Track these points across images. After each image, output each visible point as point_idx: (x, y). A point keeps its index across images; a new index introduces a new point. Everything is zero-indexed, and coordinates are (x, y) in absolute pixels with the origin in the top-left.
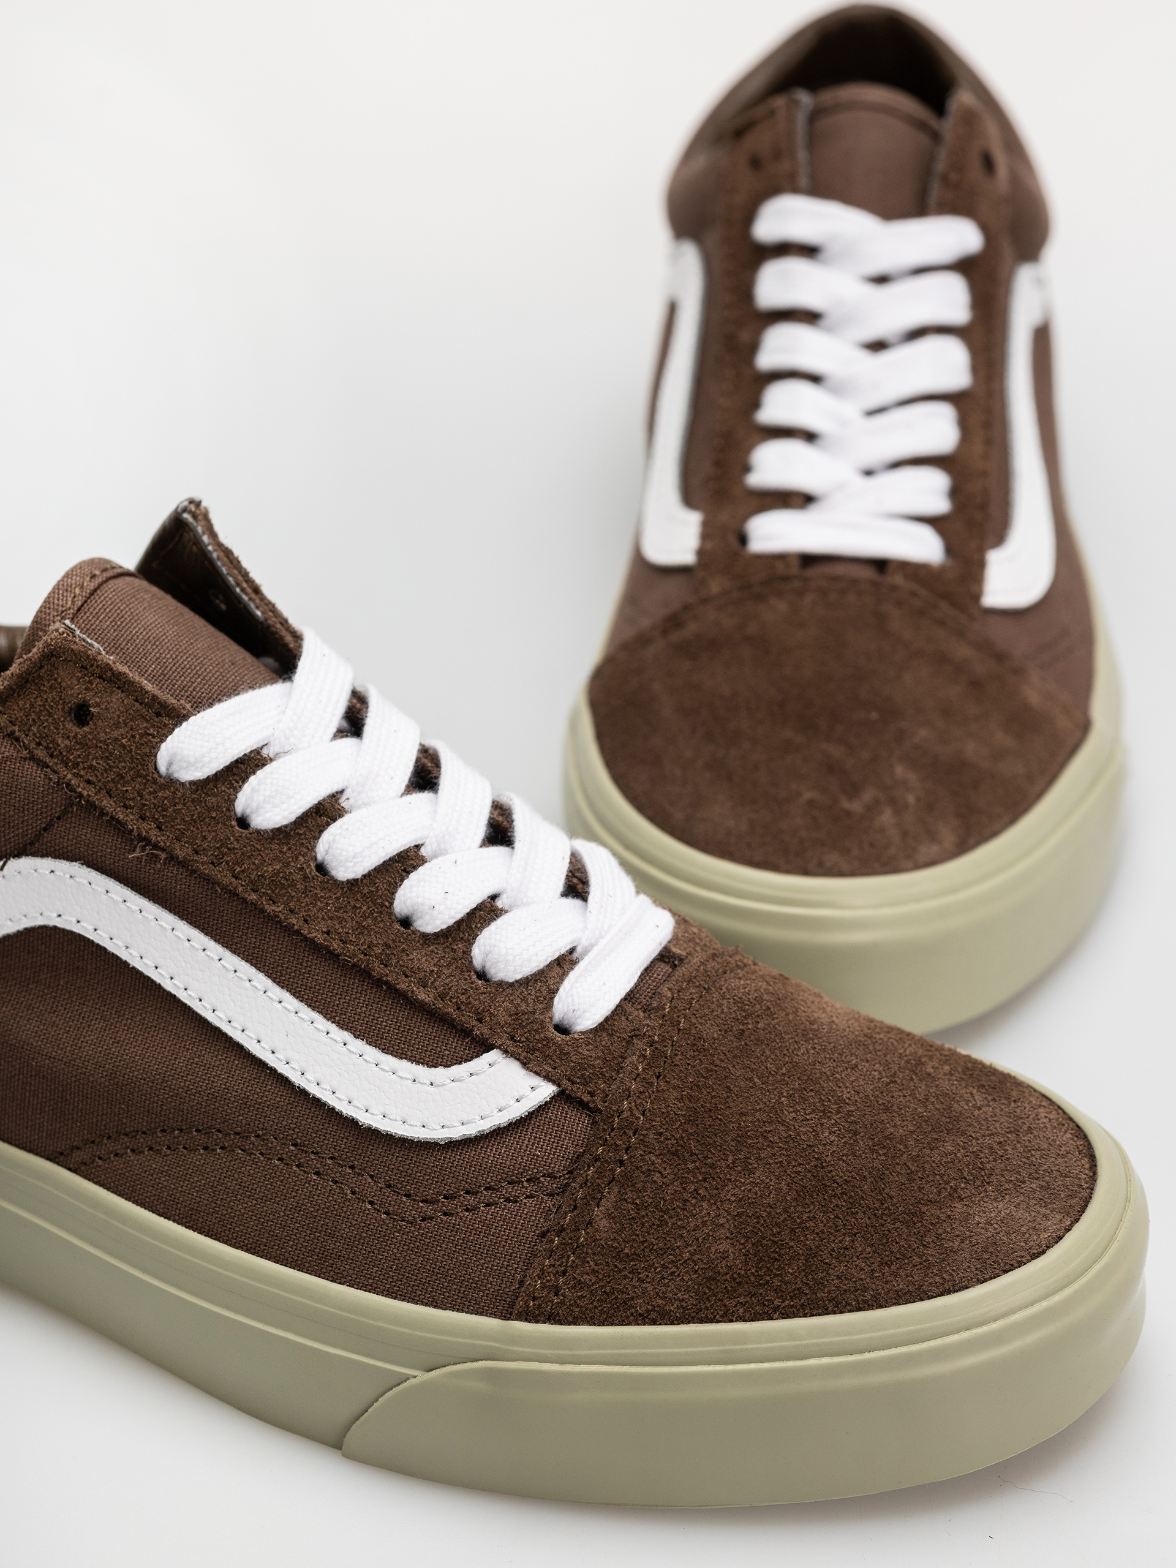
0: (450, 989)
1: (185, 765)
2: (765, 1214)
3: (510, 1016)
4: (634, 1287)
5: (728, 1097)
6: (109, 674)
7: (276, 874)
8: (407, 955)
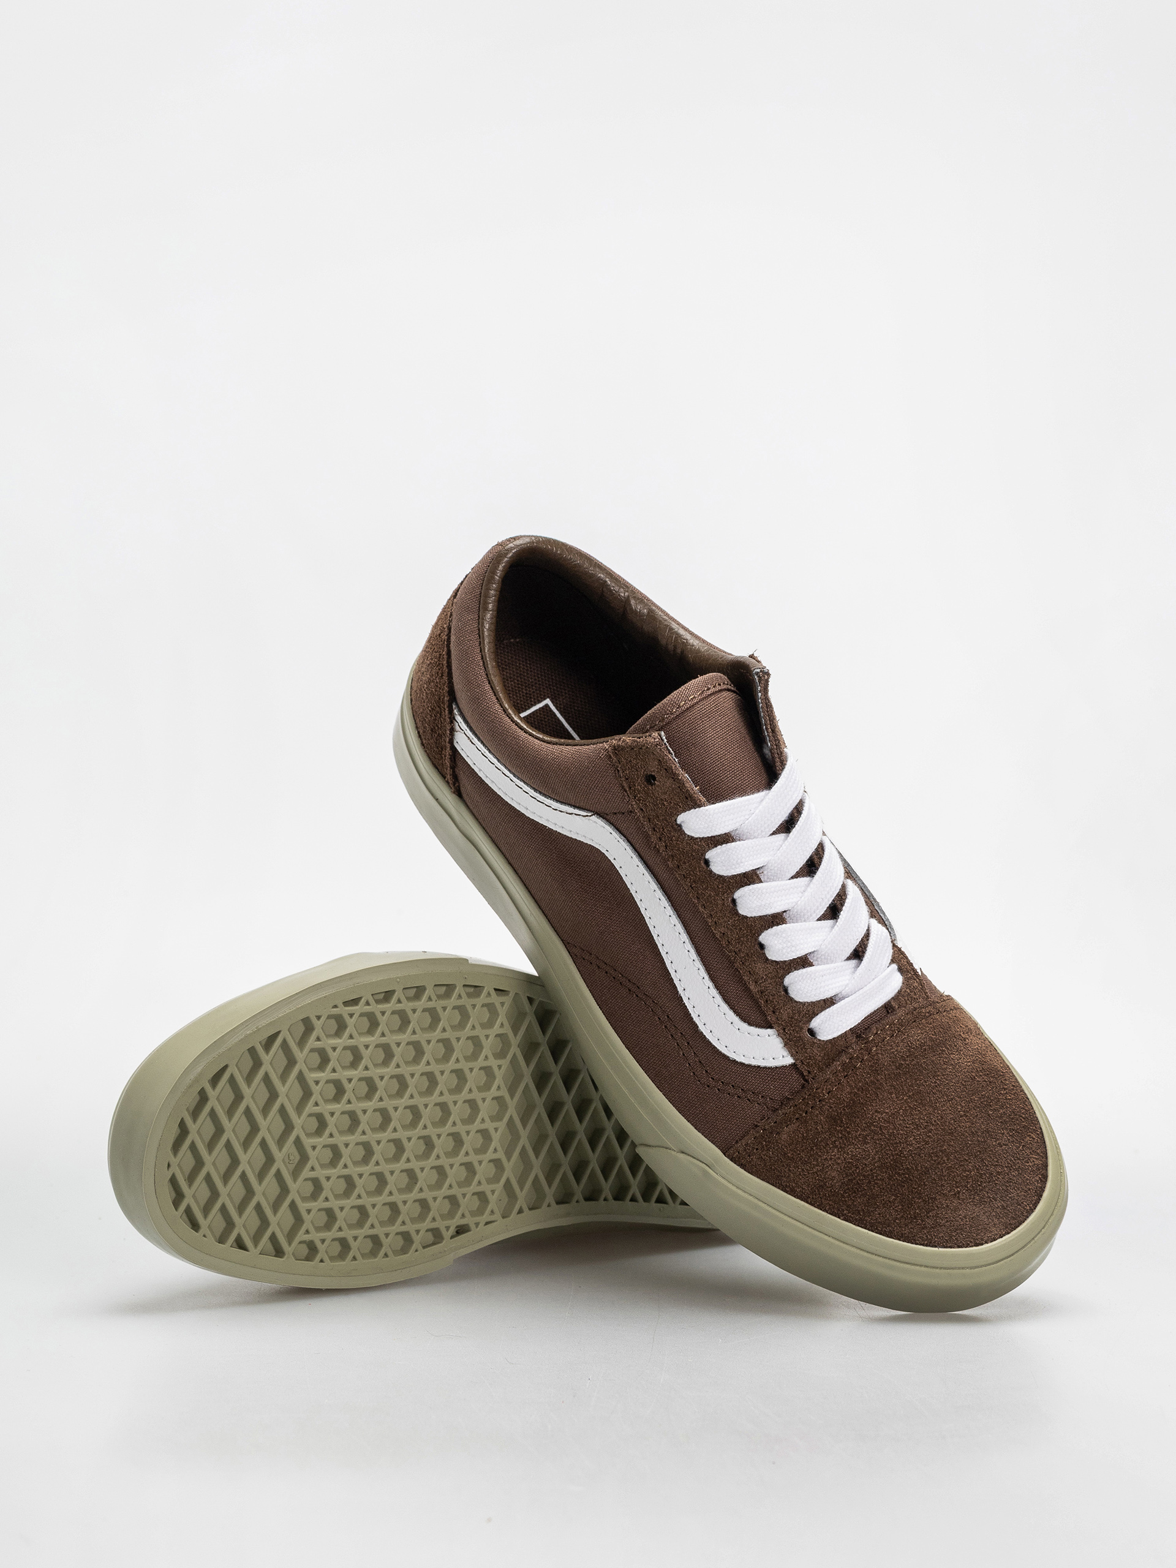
0: (767, 990)
1: (690, 827)
2: (861, 1168)
3: (789, 1018)
4: (785, 1171)
5: (875, 1100)
8: (755, 963)
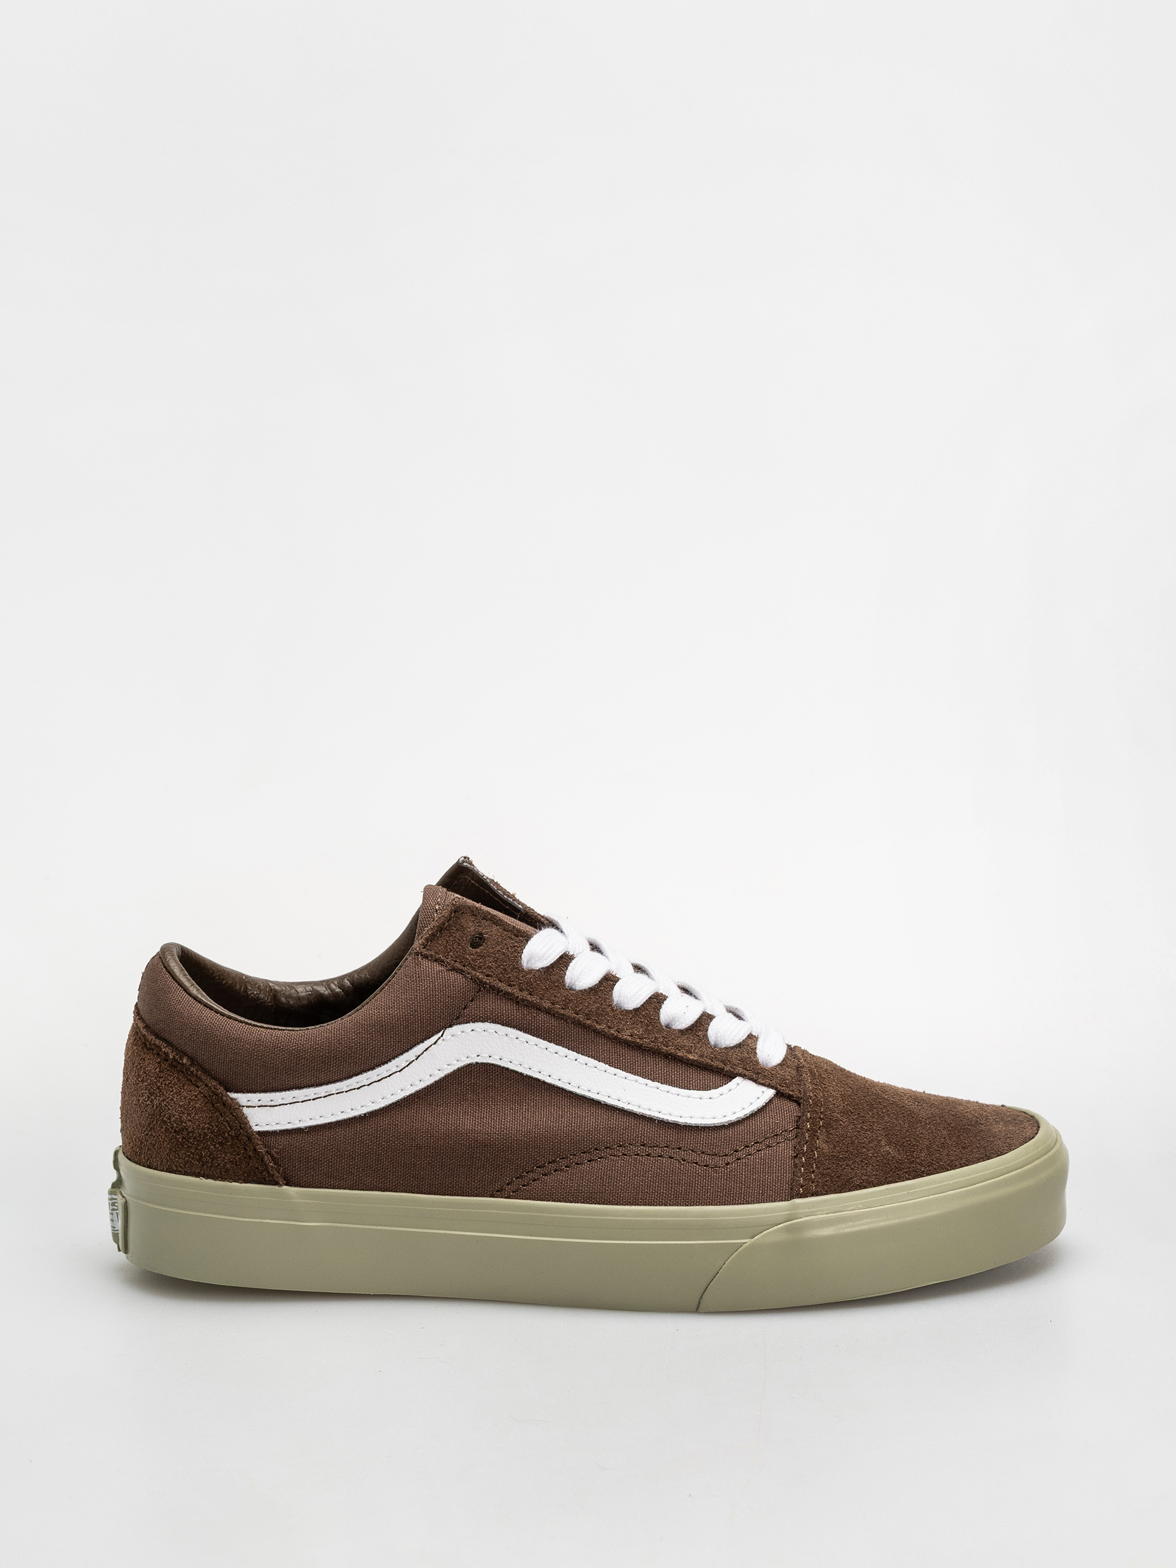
1: (537, 959)
3: (738, 1061)
4: (850, 1173)
6: (489, 917)
7: (598, 1008)
8: (675, 1040)
